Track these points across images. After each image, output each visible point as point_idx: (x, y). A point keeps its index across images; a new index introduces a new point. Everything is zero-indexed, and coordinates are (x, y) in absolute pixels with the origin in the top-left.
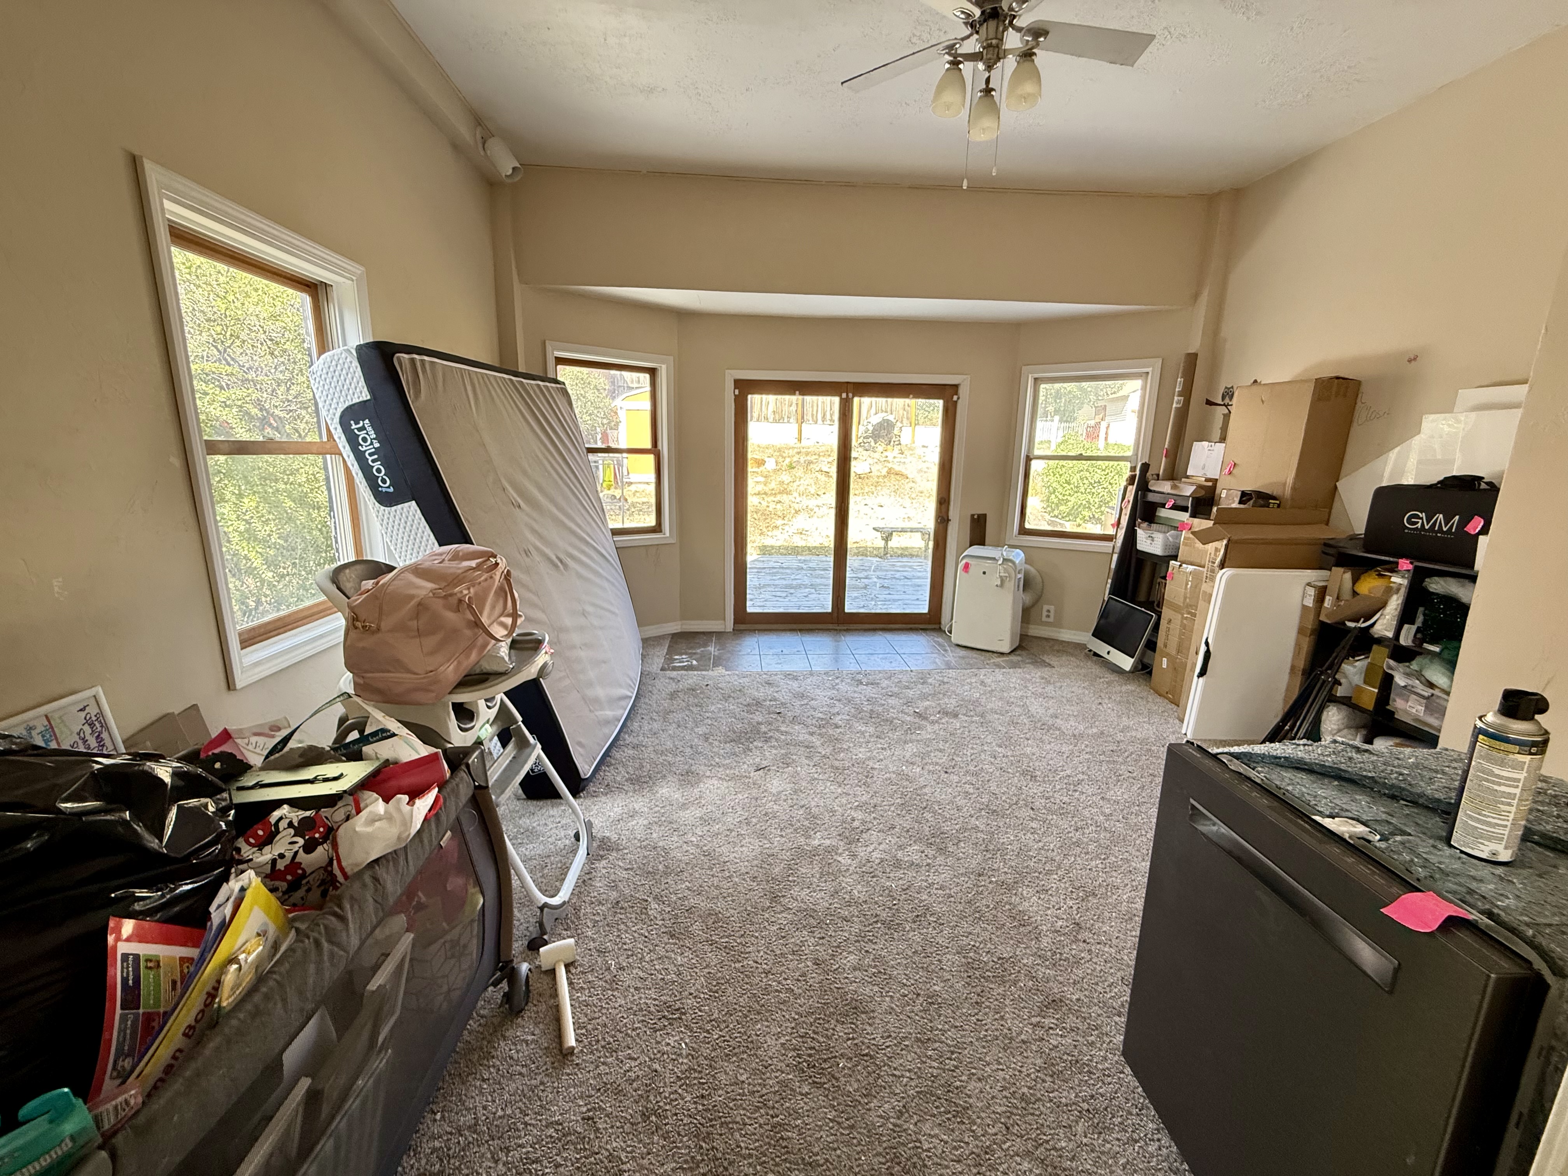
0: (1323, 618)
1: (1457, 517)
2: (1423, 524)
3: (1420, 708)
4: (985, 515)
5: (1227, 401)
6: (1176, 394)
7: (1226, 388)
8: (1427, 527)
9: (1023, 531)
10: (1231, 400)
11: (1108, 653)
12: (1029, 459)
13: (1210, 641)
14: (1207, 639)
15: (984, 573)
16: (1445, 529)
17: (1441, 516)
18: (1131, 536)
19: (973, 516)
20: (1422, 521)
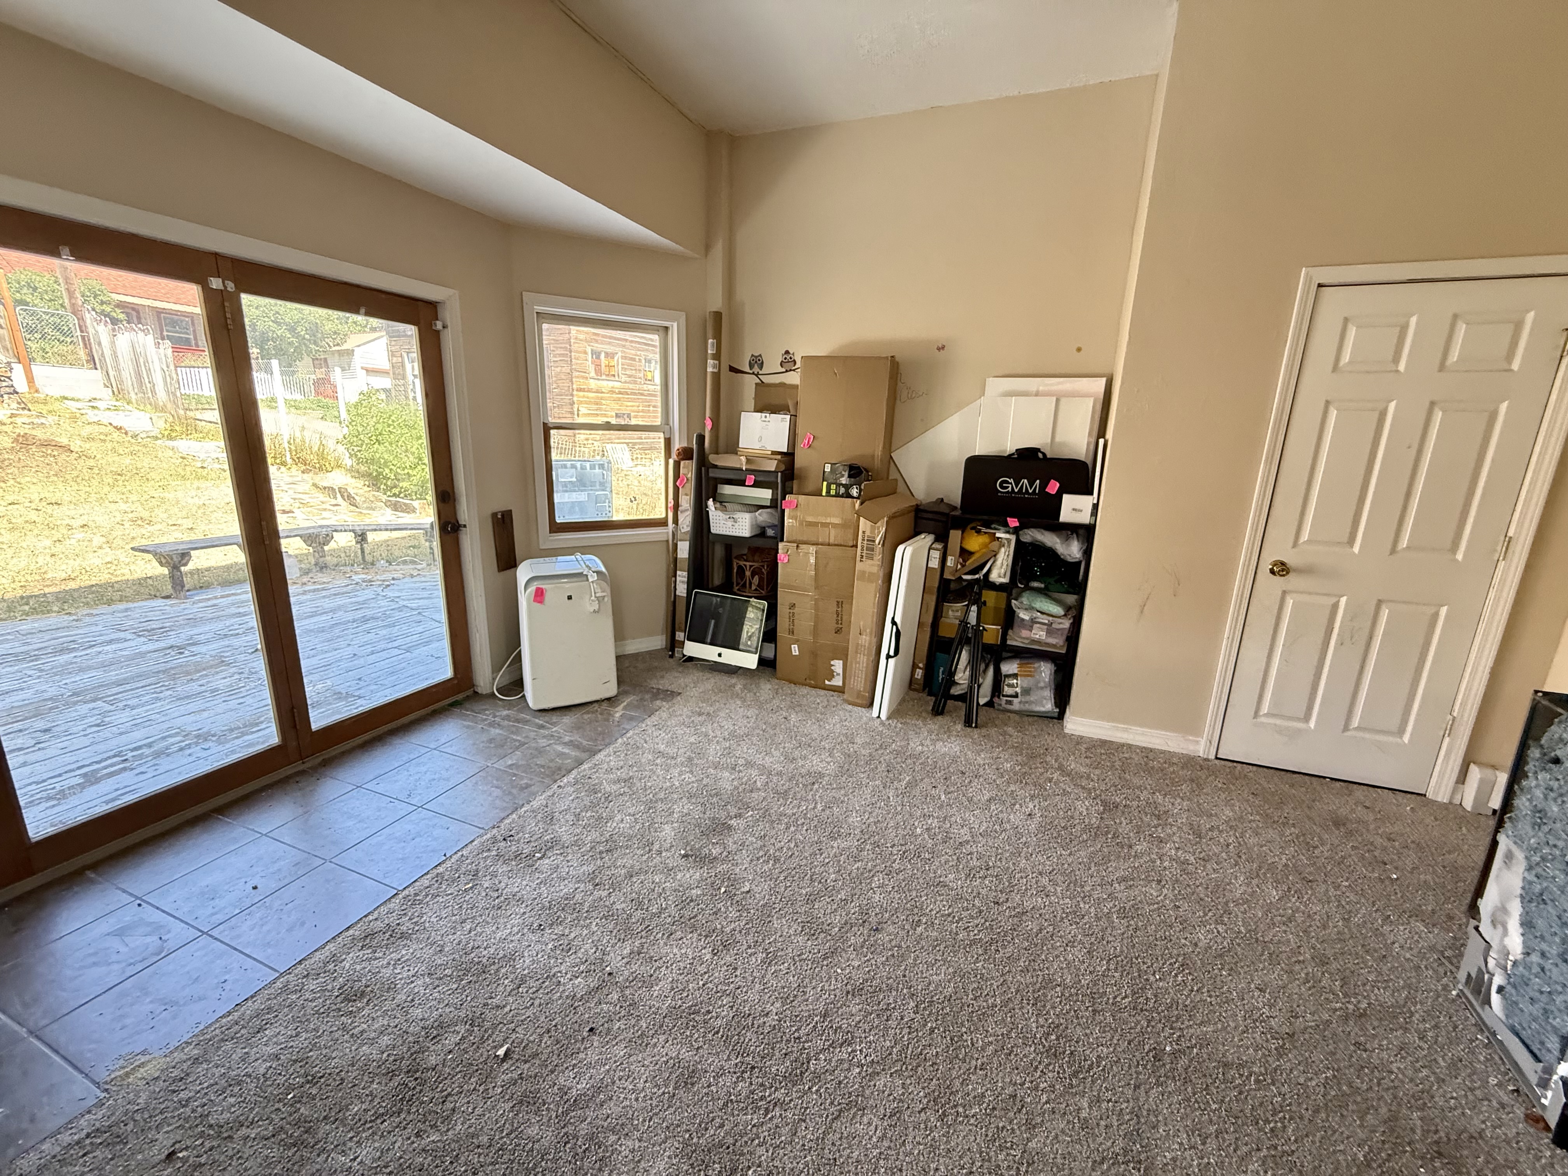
0: (947, 576)
1: (1038, 481)
2: (1012, 487)
3: (1042, 633)
4: (510, 512)
5: (756, 369)
6: (709, 356)
7: (752, 355)
8: (1016, 490)
9: (557, 528)
10: (761, 368)
11: (720, 655)
12: (547, 429)
13: (898, 620)
14: (893, 618)
15: (570, 598)
16: (1030, 491)
17: (1026, 481)
18: (701, 519)
19: (494, 515)
20: (1011, 485)
